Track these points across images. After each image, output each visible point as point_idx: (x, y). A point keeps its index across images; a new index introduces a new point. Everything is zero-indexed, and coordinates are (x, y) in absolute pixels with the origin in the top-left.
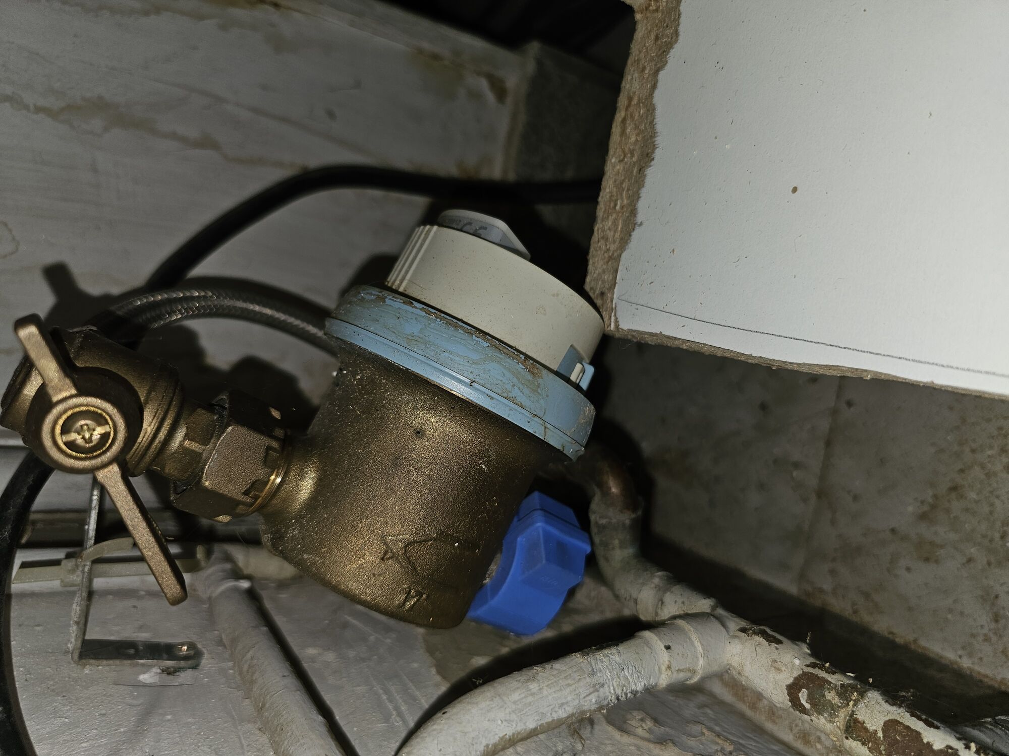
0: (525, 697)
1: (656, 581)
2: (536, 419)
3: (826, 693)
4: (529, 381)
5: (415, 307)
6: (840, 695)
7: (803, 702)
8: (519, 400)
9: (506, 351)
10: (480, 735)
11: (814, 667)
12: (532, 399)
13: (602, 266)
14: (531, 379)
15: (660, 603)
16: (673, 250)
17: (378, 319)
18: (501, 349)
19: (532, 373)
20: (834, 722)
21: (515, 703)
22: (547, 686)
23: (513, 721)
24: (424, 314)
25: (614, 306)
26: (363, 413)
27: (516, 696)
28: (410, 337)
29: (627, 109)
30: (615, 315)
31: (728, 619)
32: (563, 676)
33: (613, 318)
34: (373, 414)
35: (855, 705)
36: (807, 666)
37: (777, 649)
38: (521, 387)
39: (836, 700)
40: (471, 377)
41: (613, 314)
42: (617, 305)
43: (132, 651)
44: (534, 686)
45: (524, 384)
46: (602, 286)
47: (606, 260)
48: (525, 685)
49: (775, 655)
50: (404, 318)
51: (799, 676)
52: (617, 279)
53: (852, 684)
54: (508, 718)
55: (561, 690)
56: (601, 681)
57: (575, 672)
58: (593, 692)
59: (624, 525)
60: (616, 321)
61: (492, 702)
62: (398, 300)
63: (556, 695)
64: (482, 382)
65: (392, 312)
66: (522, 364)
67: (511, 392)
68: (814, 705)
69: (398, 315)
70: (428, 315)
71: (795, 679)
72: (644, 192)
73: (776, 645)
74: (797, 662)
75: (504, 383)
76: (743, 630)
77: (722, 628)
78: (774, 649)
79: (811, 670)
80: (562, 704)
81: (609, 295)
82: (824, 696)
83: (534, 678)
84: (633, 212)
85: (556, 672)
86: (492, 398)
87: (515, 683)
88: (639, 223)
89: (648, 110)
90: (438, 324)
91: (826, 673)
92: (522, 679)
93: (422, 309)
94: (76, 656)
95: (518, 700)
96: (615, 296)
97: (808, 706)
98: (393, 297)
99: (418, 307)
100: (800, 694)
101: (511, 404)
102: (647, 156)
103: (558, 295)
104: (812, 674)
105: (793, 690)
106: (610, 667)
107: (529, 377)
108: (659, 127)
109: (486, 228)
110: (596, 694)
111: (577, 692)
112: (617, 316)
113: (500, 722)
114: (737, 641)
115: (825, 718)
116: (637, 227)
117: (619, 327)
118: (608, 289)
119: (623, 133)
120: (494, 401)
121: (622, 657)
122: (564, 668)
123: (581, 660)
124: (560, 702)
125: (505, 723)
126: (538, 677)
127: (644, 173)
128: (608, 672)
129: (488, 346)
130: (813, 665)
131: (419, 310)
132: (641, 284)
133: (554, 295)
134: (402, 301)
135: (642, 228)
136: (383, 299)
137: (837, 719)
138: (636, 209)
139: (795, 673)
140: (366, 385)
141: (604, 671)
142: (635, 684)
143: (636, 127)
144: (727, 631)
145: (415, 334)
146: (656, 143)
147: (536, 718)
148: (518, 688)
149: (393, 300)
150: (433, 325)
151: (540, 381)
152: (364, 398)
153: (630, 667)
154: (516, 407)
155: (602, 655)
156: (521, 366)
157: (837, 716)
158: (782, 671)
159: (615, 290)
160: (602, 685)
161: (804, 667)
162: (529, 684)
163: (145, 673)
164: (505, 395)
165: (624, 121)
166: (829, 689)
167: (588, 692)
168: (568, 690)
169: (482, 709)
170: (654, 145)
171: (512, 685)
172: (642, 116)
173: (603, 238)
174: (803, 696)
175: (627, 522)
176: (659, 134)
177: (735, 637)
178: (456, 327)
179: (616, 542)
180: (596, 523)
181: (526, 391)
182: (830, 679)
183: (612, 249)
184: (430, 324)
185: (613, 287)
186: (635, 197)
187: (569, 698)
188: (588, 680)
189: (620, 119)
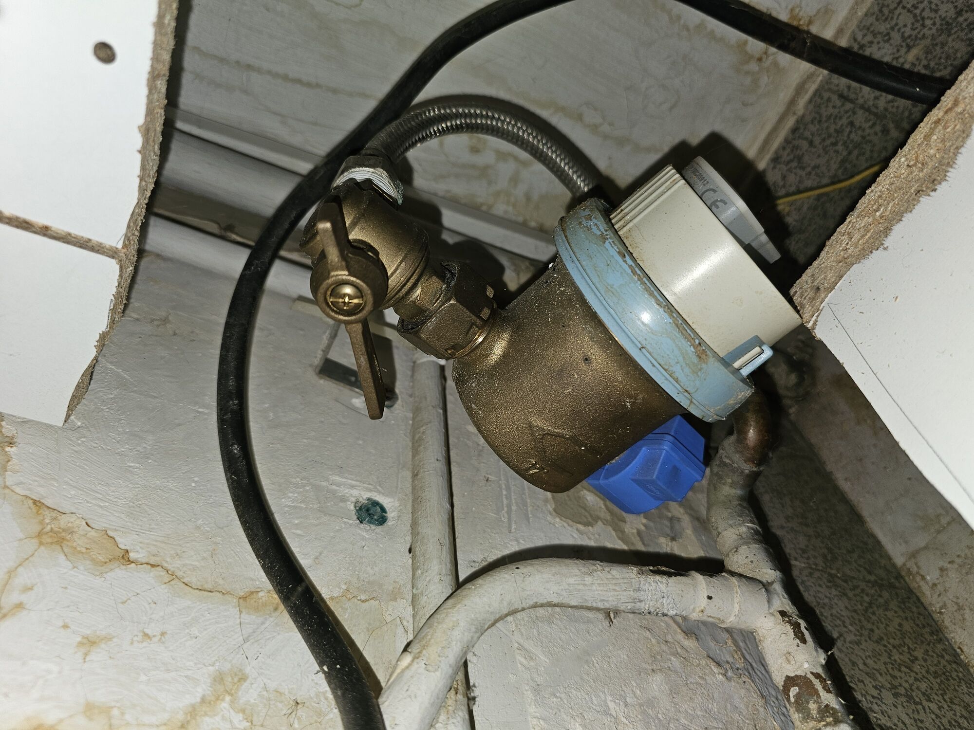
0: (579, 584)
1: (743, 529)
2: (686, 394)
3: (811, 702)
4: (694, 363)
5: (625, 261)
6: (820, 710)
7: (791, 695)
8: (676, 375)
9: (684, 332)
10: (534, 595)
11: (816, 678)
12: (689, 378)
13: (833, 261)
14: (696, 362)
15: (735, 549)
16: (897, 297)
17: (592, 257)
18: (680, 328)
19: (700, 357)
20: (803, 724)
21: (569, 584)
22: (598, 584)
23: (562, 596)
24: (629, 271)
25: (821, 308)
26: (553, 323)
27: (571, 580)
28: (609, 287)
29: (946, 112)
30: (817, 317)
31: (779, 597)
32: (614, 582)
33: (814, 318)
34: (559, 327)
35: (825, 726)
36: (812, 673)
37: (798, 646)
38: (684, 365)
39: (814, 713)
40: (644, 343)
41: (816, 314)
42: (824, 310)
43: (353, 379)
44: (588, 580)
45: (687, 364)
46: (822, 282)
47: (840, 258)
48: (583, 575)
49: (793, 649)
50: (613, 268)
51: (801, 676)
52: (838, 285)
53: (836, 709)
54: (559, 592)
55: (607, 591)
56: (642, 598)
57: (625, 583)
58: (631, 602)
59: (742, 472)
60: (815, 323)
61: (552, 577)
62: (615, 247)
63: (601, 593)
64: (651, 350)
65: (605, 257)
66: (694, 348)
67: (672, 367)
68: (796, 702)
69: (609, 262)
70: (632, 274)
71: (796, 676)
72: (907, 217)
73: (799, 643)
74: (806, 665)
75: (670, 358)
76: (783, 614)
77: (766, 603)
78: (796, 644)
79: (812, 678)
80: (604, 600)
81: (823, 295)
82: (808, 703)
83: (591, 574)
84: (887, 231)
85: (611, 576)
86: (654, 366)
87: (576, 571)
88: (885, 246)
89: (963, 132)
90: (637, 287)
91: (823, 688)
92: (584, 569)
93: (630, 266)
94: (317, 370)
95: (572, 584)
96: (826, 300)
97: (792, 700)
98: (613, 242)
99: (628, 262)
100: (792, 689)
101: (668, 376)
102: (931, 183)
103: (761, 293)
104: (811, 681)
105: (790, 681)
106: (653, 592)
107: (695, 360)
108: (960, 160)
109: (725, 203)
110: (633, 604)
111: (619, 597)
112: (818, 319)
113: (552, 592)
114: (772, 618)
115: (799, 717)
116: (881, 249)
117: (815, 331)
118: (825, 288)
119: (927, 137)
120: (654, 368)
121: (668, 589)
122: (618, 577)
123: (634, 576)
124: (602, 598)
125: (555, 594)
126: (595, 574)
127: (919, 197)
128: (650, 594)
129: (670, 323)
130: (817, 676)
131: (627, 266)
132: (852, 306)
133: (757, 292)
134: (618, 250)
135: (885, 253)
136: (604, 239)
137: (806, 724)
138: (892, 229)
139: (799, 672)
140: (564, 300)
141: (647, 592)
142: (668, 610)
143: (943, 141)
144: (769, 607)
145: (614, 287)
146: (948, 174)
147: (580, 601)
148: (576, 575)
149: (611, 245)
150: (632, 285)
151: (704, 366)
152: (559, 310)
153: (670, 599)
154: (671, 380)
155: (652, 579)
156: (692, 348)
157: (807, 722)
158: (790, 663)
159: (830, 294)
160: (641, 601)
161: (808, 673)
162: (586, 576)
163: (357, 398)
164: (666, 367)
165: (938, 122)
166: (815, 701)
167: (627, 601)
168: (612, 593)
169: (543, 579)
170: (946, 176)
171: (573, 571)
172: (955, 132)
173: (848, 234)
174: (794, 691)
175: (747, 472)
176: (956, 166)
177: (772, 614)
178: (651, 294)
179: (730, 481)
180: (721, 458)
181: (687, 370)
182: (821, 694)
183: (850, 251)
184: (630, 283)
185: (829, 290)
186: (898, 217)
187: (611, 599)
188: (632, 593)
189: (935, 118)
